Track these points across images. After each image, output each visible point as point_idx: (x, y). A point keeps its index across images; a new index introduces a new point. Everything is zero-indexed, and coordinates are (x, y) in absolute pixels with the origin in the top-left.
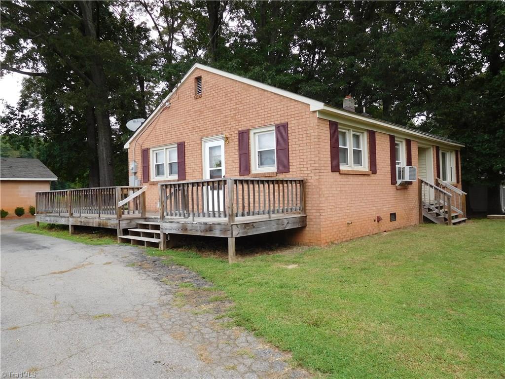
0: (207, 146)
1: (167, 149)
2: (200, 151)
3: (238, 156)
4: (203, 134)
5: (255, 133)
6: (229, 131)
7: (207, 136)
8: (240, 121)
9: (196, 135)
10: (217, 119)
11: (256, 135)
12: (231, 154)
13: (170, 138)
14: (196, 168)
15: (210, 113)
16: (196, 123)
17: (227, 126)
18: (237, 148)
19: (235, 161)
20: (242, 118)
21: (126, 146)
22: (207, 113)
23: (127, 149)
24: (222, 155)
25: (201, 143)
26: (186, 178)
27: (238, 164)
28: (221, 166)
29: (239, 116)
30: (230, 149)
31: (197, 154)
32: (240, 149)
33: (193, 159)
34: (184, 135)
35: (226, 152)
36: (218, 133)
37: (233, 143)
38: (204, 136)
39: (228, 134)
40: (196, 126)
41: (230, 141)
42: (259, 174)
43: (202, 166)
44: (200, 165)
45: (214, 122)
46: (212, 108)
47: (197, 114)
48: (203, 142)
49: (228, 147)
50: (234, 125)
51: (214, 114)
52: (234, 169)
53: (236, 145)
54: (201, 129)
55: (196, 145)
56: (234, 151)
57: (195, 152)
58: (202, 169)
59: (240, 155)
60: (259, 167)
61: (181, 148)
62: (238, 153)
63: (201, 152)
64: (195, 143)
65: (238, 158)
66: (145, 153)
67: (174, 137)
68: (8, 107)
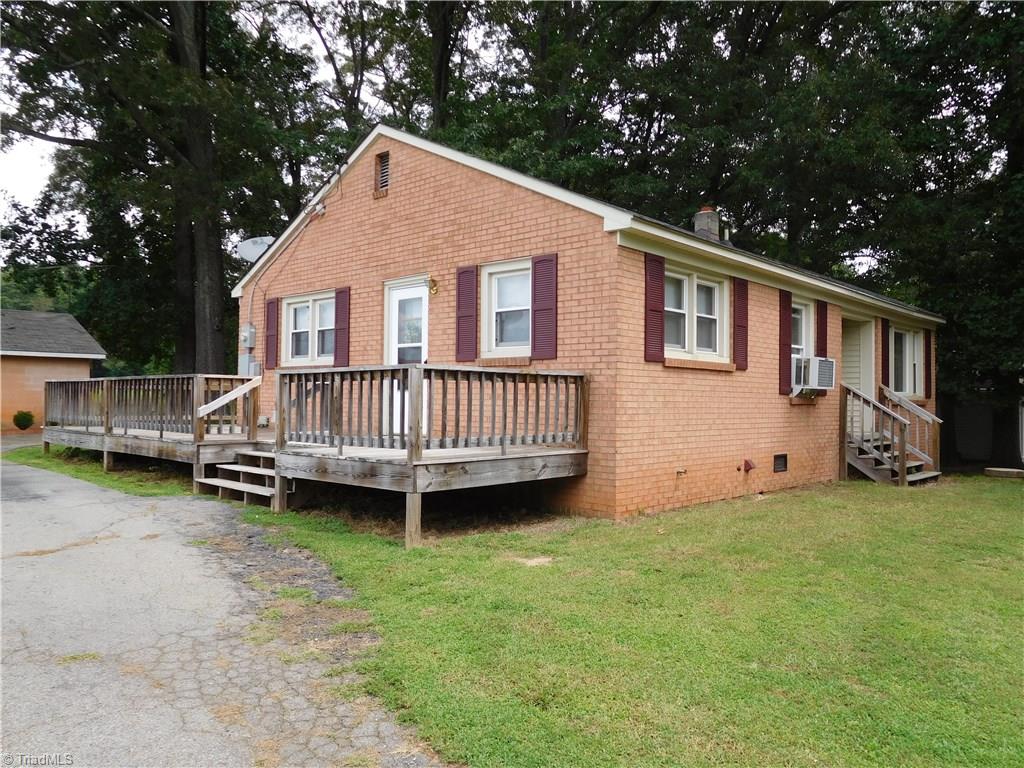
0: (395, 296)
1: (315, 300)
2: (379, 308)
3: (454, 320)
4: (388, 271)
5: (491, 274)
6: (439, 268)
7: (396, 276)
8: (462, 247)
9: (374, 274)
10: (416, 241)
11: (494, 277)
12: (441, 316)
13: (323, 278)
14: (371, 343)
15: (403, 229)
16: (375, 250)
17: (434, 258)
18: (454, 304)
19: (449, 331)
20: (467, 241)
21: (236, 293)
22: (398, 230)
23: (237, 299)
24: (423, 315)
25: (383, 290)
26: (350, 361)
27: (454, 337)
28: (420, 341)
29: (461, 237)
30: (441, 305)
31: (375, 313)
32: (459, 307)
33: (365, 324)
34: (349, 273)
35: (431, 311)
36: (416, 272)
37: (445, 294)
38: (388, 277)
39: (436, 273)
40: (375, 255)
41: (441, 289)
42: (494, 360)
43: (382, 339)
44: (379, 337)
45: (411, 247)
46: (407, 219)
47: (377, 230)
48: (386, 289)
49: (435, 301)
50: (450, 255)
51: (411, 232)
52: (445, 348)
53: (452, 298)
54: (384, 262)
55: (373, 294)
56: (447, 310)
57: (371, 309)
58: (382, 345)
59: (459, 318)
60: (497, 345)
61: (343, 298)
62: (454, 315)
63: (383, 310)
64: (371, 289)
65: (454, 326)
66: (273, 309)
67: (330, 277)
68: (15, 206)
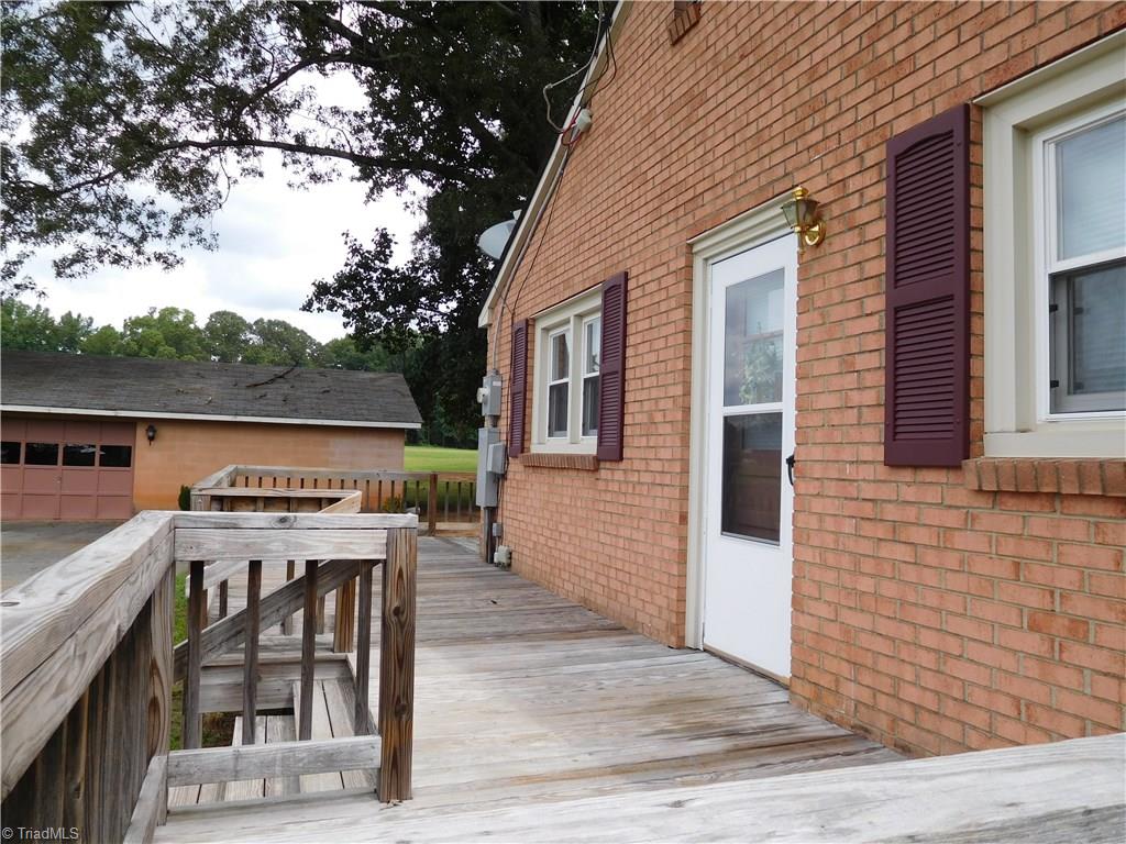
0: (719, 280)
1: (580, 316)
2: (679, 314)
3: (877, 322)
4: (699, 214)
5: (1024, 132)
6: (829, 162)
7: (716, 223)
8: (905, 67)
9: (672, 229)
10: (765, 107)
11: (1037, 142)
12: (837, 313)
13: (586, 265)
14: (662, 404)
15: (733, 88)
16: (674, 169)
17: (816, 136)
18: (879, 266)
19: (862, 362)
20: (924, 38)
21: (483, 321)
22: (721, 97)
23: (484, 330)
24: (783, 315)
25: (689, 266)
26: (627, 453)
27: (879, 378)
28: (778, 397)
29: (903, 32)
30: (833, 279)
31: (671, 329)
32: (896, 275)
33: (652, 357)
34: (626, 243)
35: (805, 303)
36: (762, 200)
37: (851, 238)
38: (699, 230)
39: (821, 182)
40: (673, 181)
41: (836, 227)
42: (1056, 467)
43: (687, 393)
44: (678, 390)
45: (752, 129)
46: (743, 57)
47: (678, 117)
48: (698, 263)
49: (816, 269)
50: (865, 109)
51: (753, 87)
52: (851, 416)
53: (872, 250)
54: (690, 194)
55: (670, 280)
56: (857, 291)
57: (664, 319)
58: (687, 410)
59: (897, 315)
60: (1056, 407)
61: (616, 297)
62: (878, 303)
63: (689, 318)
64: (662, 271)
65: (880, 341)
66: (522, 337)
67: (596, 259)
68: (355, 251)
